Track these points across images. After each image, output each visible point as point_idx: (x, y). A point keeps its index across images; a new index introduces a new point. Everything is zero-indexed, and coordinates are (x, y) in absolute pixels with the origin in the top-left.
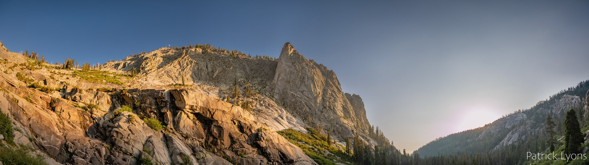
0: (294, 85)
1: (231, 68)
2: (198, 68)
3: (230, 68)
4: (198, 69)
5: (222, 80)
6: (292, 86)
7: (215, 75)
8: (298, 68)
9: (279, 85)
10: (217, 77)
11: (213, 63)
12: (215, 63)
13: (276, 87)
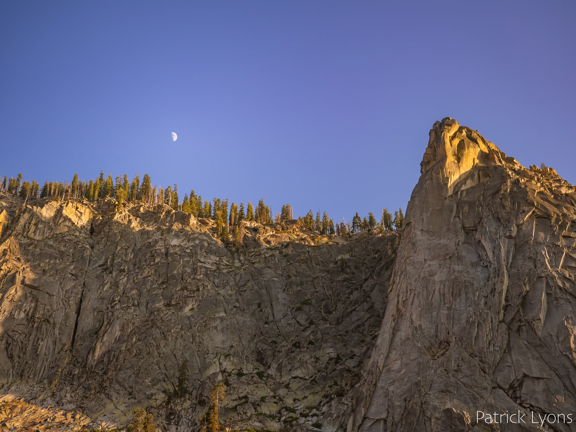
0: (466, 355)
1: (187, 309)
2: (33, 316)
3: (181, 309)
4: (30, 318)
5: (122, 375)
6: (453, 365)
7: (98, 352)
8: (490, 255)
9: (392, 375)
10: (105, 359)
11: (115, 285)
12: (121, 288)
13: (379, 385)
